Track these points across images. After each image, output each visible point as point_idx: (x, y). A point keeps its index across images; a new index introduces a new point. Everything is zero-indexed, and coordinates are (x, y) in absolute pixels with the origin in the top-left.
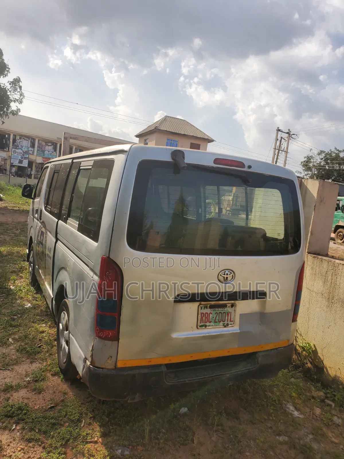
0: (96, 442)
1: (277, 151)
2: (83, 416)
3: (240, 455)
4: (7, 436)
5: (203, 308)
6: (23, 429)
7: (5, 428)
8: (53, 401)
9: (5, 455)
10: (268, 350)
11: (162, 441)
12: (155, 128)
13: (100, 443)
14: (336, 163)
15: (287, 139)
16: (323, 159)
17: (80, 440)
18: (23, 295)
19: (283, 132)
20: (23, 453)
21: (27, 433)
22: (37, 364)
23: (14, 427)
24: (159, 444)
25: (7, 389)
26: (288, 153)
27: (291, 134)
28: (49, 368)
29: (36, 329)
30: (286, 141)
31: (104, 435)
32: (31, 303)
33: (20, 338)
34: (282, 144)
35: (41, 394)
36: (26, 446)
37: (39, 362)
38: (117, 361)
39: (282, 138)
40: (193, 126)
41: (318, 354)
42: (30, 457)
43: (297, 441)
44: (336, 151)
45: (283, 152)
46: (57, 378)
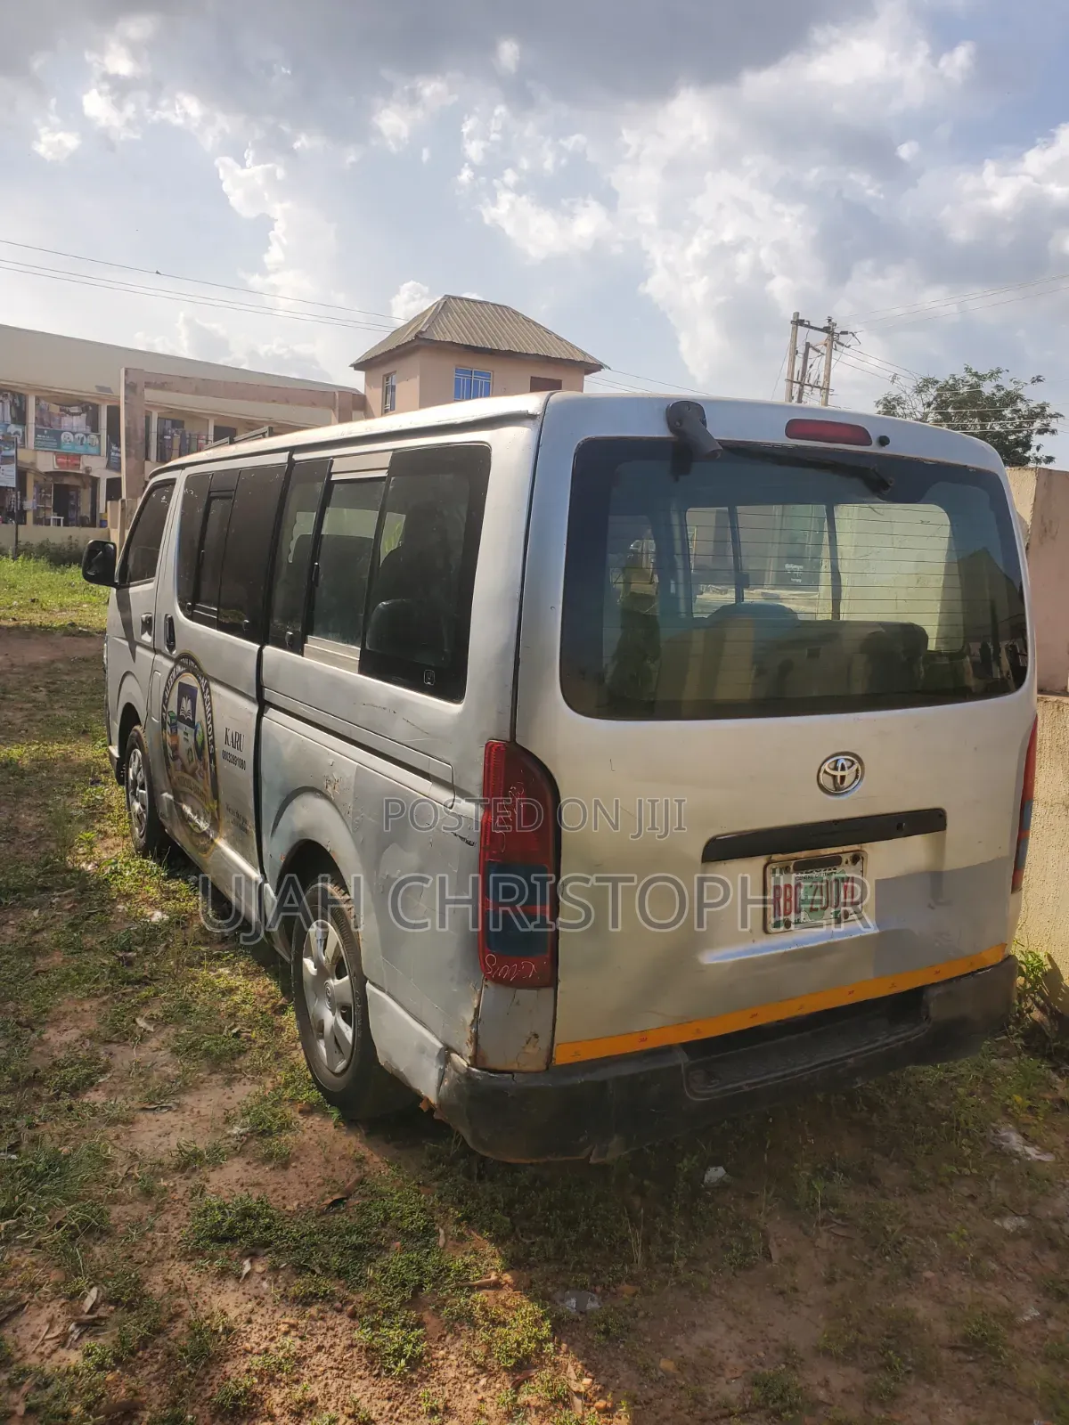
0: (497, 1286)
1: (796, 386)
2: (435, 1218)
3: (907, 1278)
4: (236, 1294)
5: (778, 870)
6: (275, 1269)
7: (223, 1273)
8: (334, 1185)
9: (249, 1349)
10: (950, 980)
11: (681, 1264)
12: (416, 336)
13: (509, 1286)
14: (973, 415)
15: (824, 350)
16: (933, 406)
17: (448, 1284)
18: (128, 886)
19: (812, 328)
20: (298, 1339)
21: (289, 1281)
22: (245, 1084)
23: (247, 1268)
24: (676, 1273)
25: (186, 1165)
26: (830, 393)
27: (837, 331)
28: (288, 1093)
29: (209, 983)
30: (823, 354)
31: (513, 1264)
32: (162, 910)
33: (168, 1014)
34: (811, 366)
35: (291, 1168)
36: (301, 1316)
37: (249, 1079)
38: (555, 1045)
39: (808, 346)
40: (535, 324)
41: (1062, 979)
42: (323, 1347)
43: (1055, 1227)
44: (968, 378)
45: (814, 389)
46: (318, 1119)
